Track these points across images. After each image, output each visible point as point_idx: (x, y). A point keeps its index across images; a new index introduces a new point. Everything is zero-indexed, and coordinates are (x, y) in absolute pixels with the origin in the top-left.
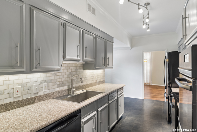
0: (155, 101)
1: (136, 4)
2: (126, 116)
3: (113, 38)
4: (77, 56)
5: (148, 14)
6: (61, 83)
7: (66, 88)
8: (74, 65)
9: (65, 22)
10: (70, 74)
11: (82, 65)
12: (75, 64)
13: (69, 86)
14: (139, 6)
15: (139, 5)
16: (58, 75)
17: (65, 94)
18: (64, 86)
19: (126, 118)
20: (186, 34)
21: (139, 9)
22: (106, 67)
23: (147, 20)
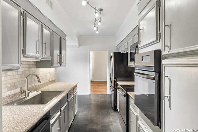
0: (100, 94)
1: (93, 7)
2: (79, 112)
3: (66, 35)
4: (37, 52)
5: (100, 18)
6: (13, 84)
7: (18, 90)
8: (27, 63)
9: (25, 11)
10: (23, 73)
11: (35, 63)
12: (28, 61)
13: (21, 88)
14: (95, 10)
15: (95, 8)
16: (8, 75)
17: (17, 99)
18: (15, 89)
19: (79, 115)
20: (140, 41)
21: (95, 12)
22: (61, 65)
23: (99, 24)
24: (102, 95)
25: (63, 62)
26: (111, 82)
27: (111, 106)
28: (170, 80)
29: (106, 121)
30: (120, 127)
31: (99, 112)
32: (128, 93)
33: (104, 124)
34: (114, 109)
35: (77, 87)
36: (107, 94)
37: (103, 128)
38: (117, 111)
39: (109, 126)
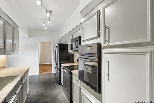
2: (31, 90)
3: (18, 27)
5: (49, 18)
14: (46, 11)
15: (46, 9)
19: (31, 92)
20: (83, 36)
21: (47, 13)
22: (13, 52)
23: (49, 22)
24: (48, 74)
25: (16, 50)
26: (57, 64)
27: (56, 81)
28: (109, 62)
29: (54, 93)
30: (65, 96)
31: (48, 87)
32: (72, 71)
33: (53, 96)
34: (59, 83)
35: (29, 70)
36: (51, 73)
37: (53, 99)
38: (61, 84)
39: (57, 96)
